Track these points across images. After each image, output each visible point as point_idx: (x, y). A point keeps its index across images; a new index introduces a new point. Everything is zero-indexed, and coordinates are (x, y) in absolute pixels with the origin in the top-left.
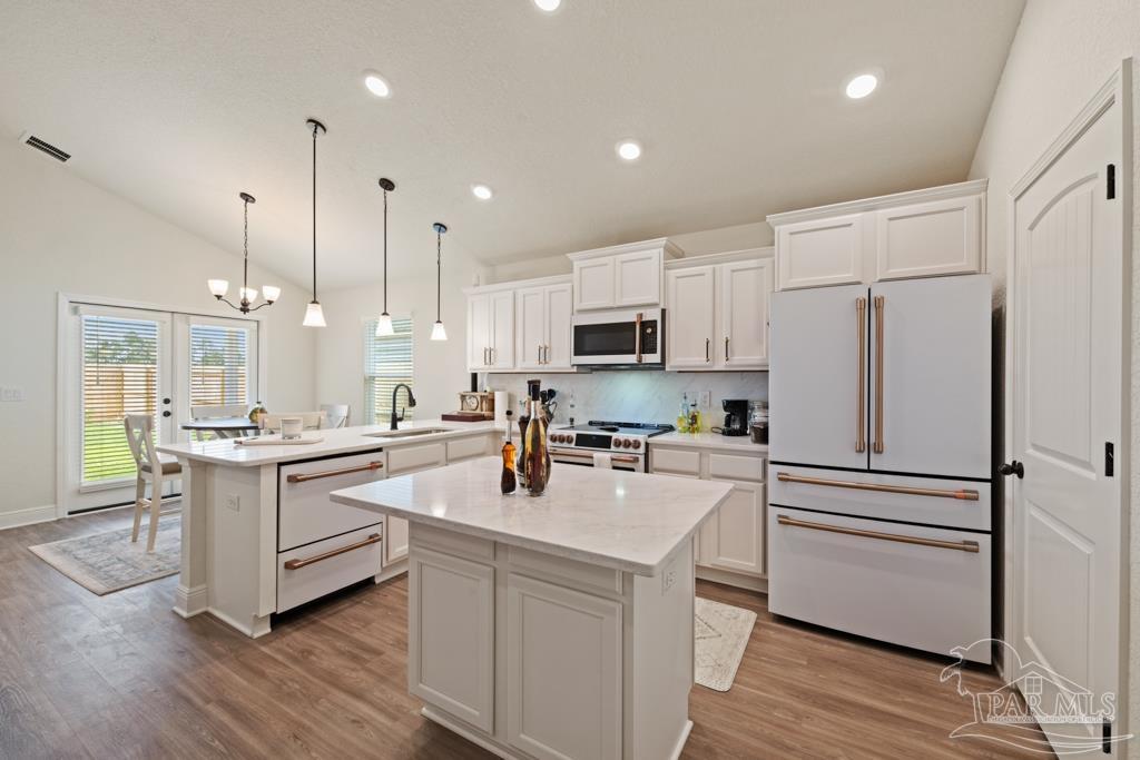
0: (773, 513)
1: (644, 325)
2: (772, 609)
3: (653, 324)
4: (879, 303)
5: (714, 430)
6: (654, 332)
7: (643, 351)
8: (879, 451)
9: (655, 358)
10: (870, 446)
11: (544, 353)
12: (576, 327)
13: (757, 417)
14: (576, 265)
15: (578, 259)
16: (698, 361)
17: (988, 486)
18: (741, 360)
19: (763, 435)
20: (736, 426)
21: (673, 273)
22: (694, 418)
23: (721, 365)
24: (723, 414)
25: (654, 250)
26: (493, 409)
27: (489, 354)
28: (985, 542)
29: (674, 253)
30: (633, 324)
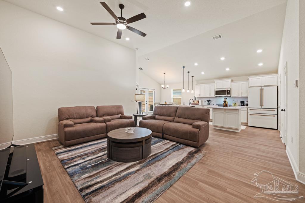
0: (249, 114)
1: (228, 91)
2: (249, 125)
3: (229, 91)
4: (263, 89)
5: (239, 105)
6: (229, 92)
7: (227, 94)
8: (263, 106)
9: (229, 95)
10: (262, 105)
11: (210, 94)
12: (216, 91)
13: (246, 103)
14: (216, 82)
15: (216, 81)
16: (236, 95)
17: (276, 109)
18: (243, 95)
19: (247, 105)
20: (242, 105)
21: (232, 83)
22: (235, 104)
23: (240, 96)
24: (240, 103)
25: (229, 80)
26: (199, 103)
27: (199, 95)
28: (276, 115)
29: (232, 81)
30: (226, 91)
